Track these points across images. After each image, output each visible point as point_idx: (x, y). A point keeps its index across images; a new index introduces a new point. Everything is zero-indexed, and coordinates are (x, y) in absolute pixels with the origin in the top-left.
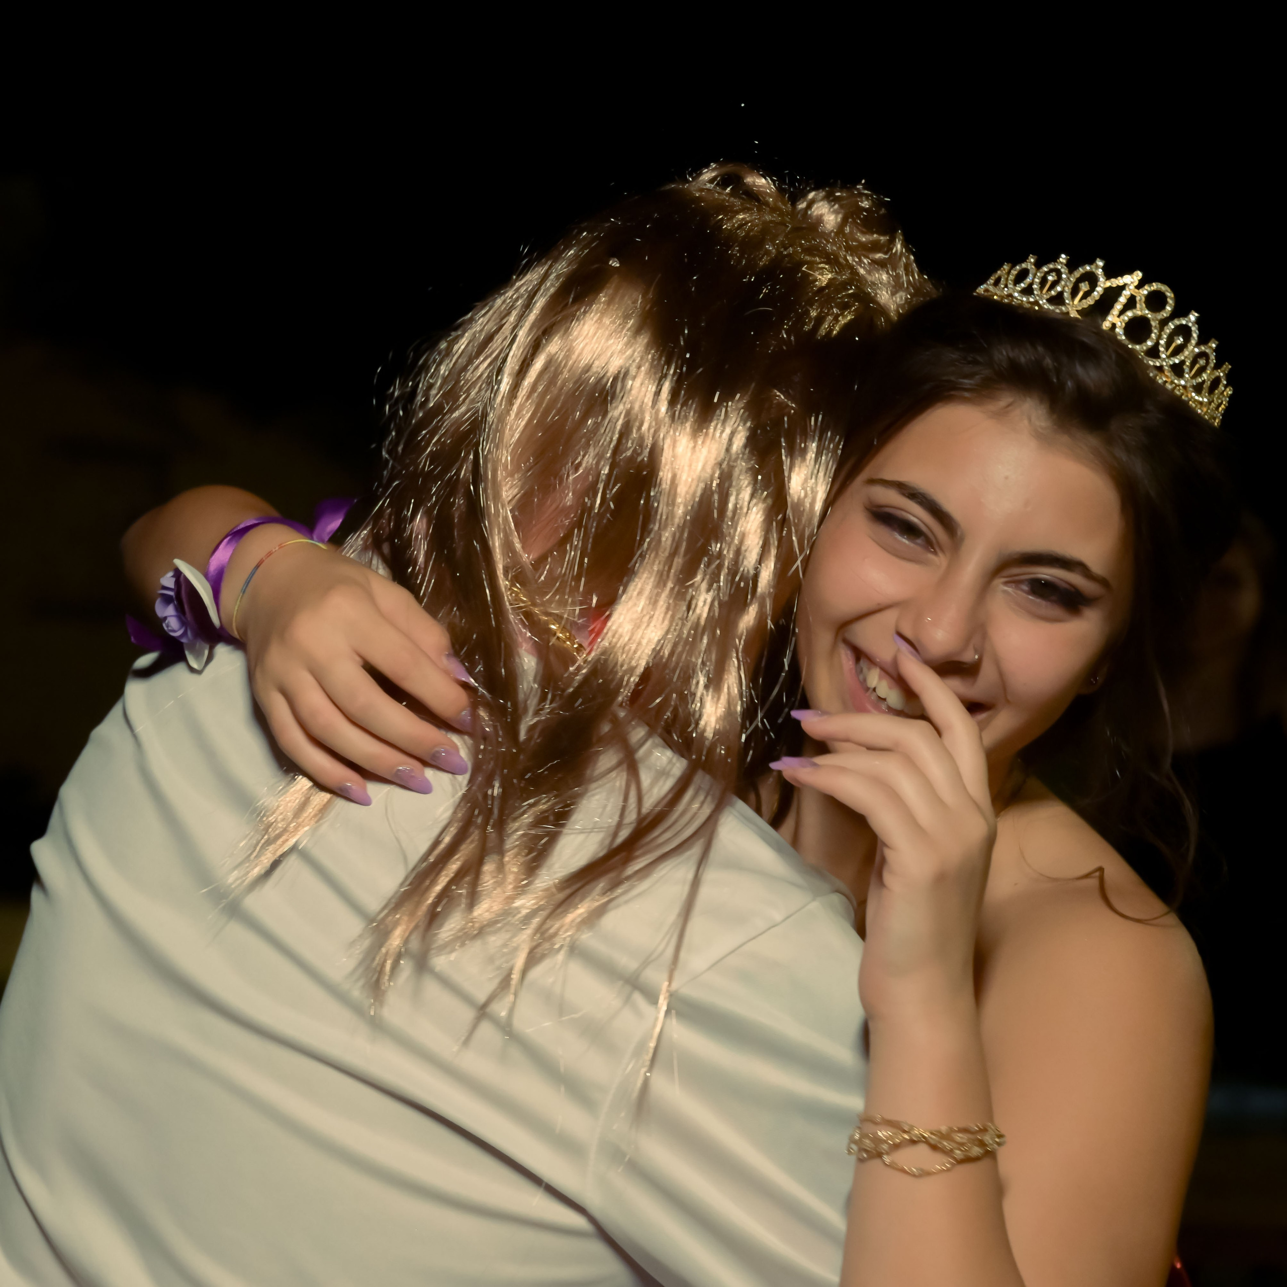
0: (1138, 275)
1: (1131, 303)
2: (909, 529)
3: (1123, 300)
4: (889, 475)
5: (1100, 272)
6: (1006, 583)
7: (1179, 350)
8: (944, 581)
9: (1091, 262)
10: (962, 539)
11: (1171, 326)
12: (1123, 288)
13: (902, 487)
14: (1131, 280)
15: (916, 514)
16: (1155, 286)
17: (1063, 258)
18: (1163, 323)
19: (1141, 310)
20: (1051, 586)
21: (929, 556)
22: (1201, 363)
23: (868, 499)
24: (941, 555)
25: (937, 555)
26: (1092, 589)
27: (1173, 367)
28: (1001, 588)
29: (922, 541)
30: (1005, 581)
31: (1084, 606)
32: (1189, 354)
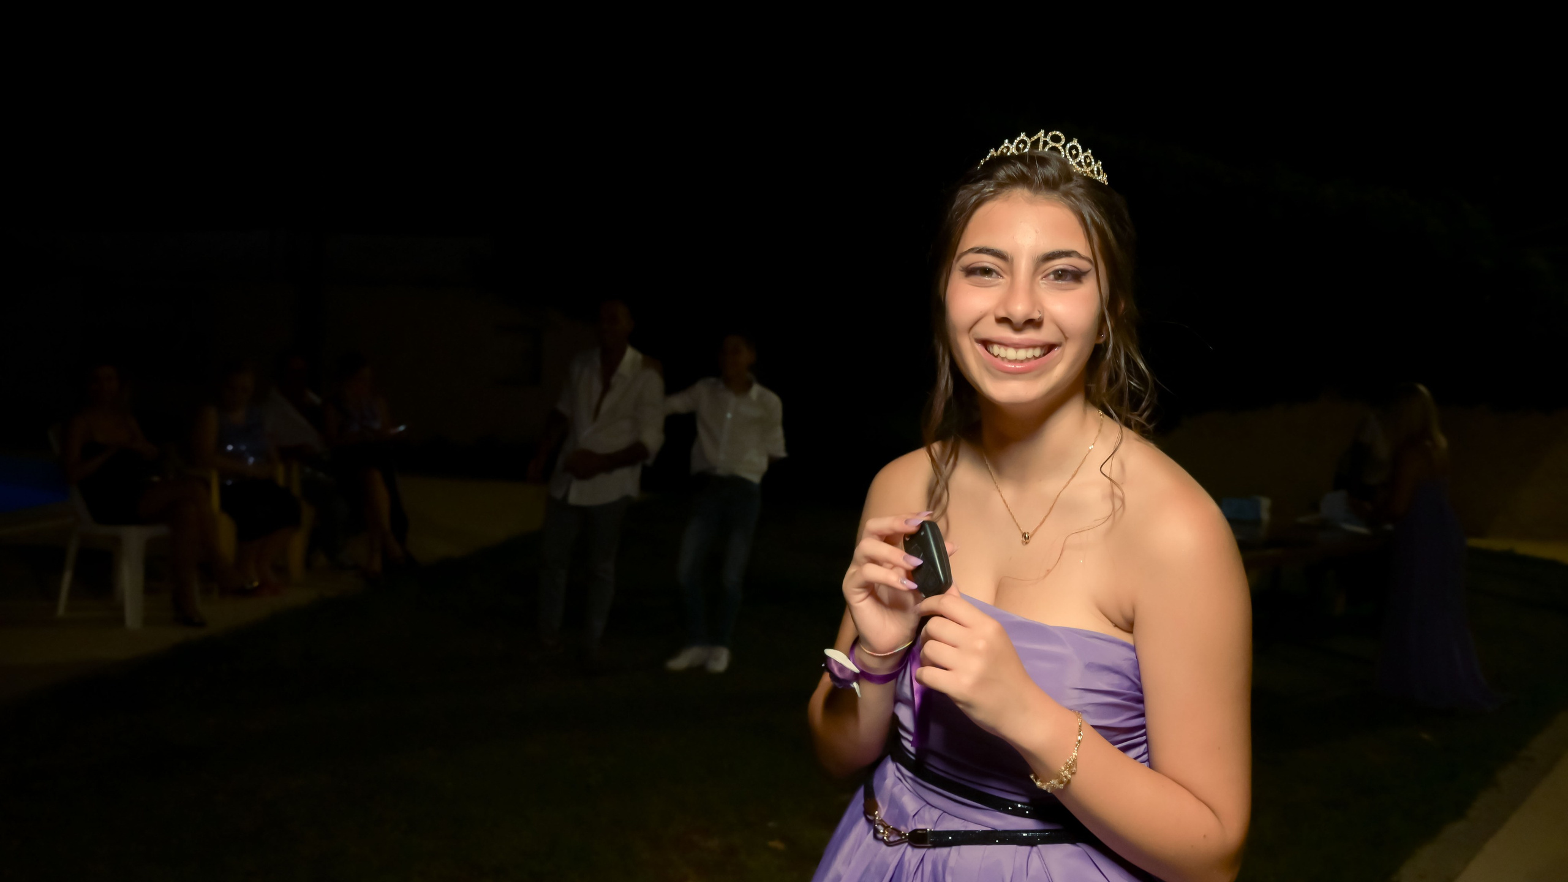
0: (1043, 131)
1: (1046, 143)
2: (986, 272)
3: (1041, 144)
4: (966, 249)
5: (1025, 138)
6: (1042, 279)
7: (1076, 156)
8: (1012, 287)
9: (1020, 135)
10: (1012, 259)
11: (1068, 146)
12: (1038, 139)
13: (972, 250)
14: (1041, 133)
15: (987, 261)
16: (1050, 134)
17: (1007, 141)
18: (1064, 146)
19: (1052, 144)
20: (1063, 271)
21: (1001, 280)
22: (1088, 161)
23: (961, 266)
24: (1005, 276)
25: (1003, 278)
26: (1084, 265)
27: (1077, 163)
28: (1041, 282)
29: (994, 275)
30: (1040, 277)
31: (1083, 277)
32: (1081, 157)
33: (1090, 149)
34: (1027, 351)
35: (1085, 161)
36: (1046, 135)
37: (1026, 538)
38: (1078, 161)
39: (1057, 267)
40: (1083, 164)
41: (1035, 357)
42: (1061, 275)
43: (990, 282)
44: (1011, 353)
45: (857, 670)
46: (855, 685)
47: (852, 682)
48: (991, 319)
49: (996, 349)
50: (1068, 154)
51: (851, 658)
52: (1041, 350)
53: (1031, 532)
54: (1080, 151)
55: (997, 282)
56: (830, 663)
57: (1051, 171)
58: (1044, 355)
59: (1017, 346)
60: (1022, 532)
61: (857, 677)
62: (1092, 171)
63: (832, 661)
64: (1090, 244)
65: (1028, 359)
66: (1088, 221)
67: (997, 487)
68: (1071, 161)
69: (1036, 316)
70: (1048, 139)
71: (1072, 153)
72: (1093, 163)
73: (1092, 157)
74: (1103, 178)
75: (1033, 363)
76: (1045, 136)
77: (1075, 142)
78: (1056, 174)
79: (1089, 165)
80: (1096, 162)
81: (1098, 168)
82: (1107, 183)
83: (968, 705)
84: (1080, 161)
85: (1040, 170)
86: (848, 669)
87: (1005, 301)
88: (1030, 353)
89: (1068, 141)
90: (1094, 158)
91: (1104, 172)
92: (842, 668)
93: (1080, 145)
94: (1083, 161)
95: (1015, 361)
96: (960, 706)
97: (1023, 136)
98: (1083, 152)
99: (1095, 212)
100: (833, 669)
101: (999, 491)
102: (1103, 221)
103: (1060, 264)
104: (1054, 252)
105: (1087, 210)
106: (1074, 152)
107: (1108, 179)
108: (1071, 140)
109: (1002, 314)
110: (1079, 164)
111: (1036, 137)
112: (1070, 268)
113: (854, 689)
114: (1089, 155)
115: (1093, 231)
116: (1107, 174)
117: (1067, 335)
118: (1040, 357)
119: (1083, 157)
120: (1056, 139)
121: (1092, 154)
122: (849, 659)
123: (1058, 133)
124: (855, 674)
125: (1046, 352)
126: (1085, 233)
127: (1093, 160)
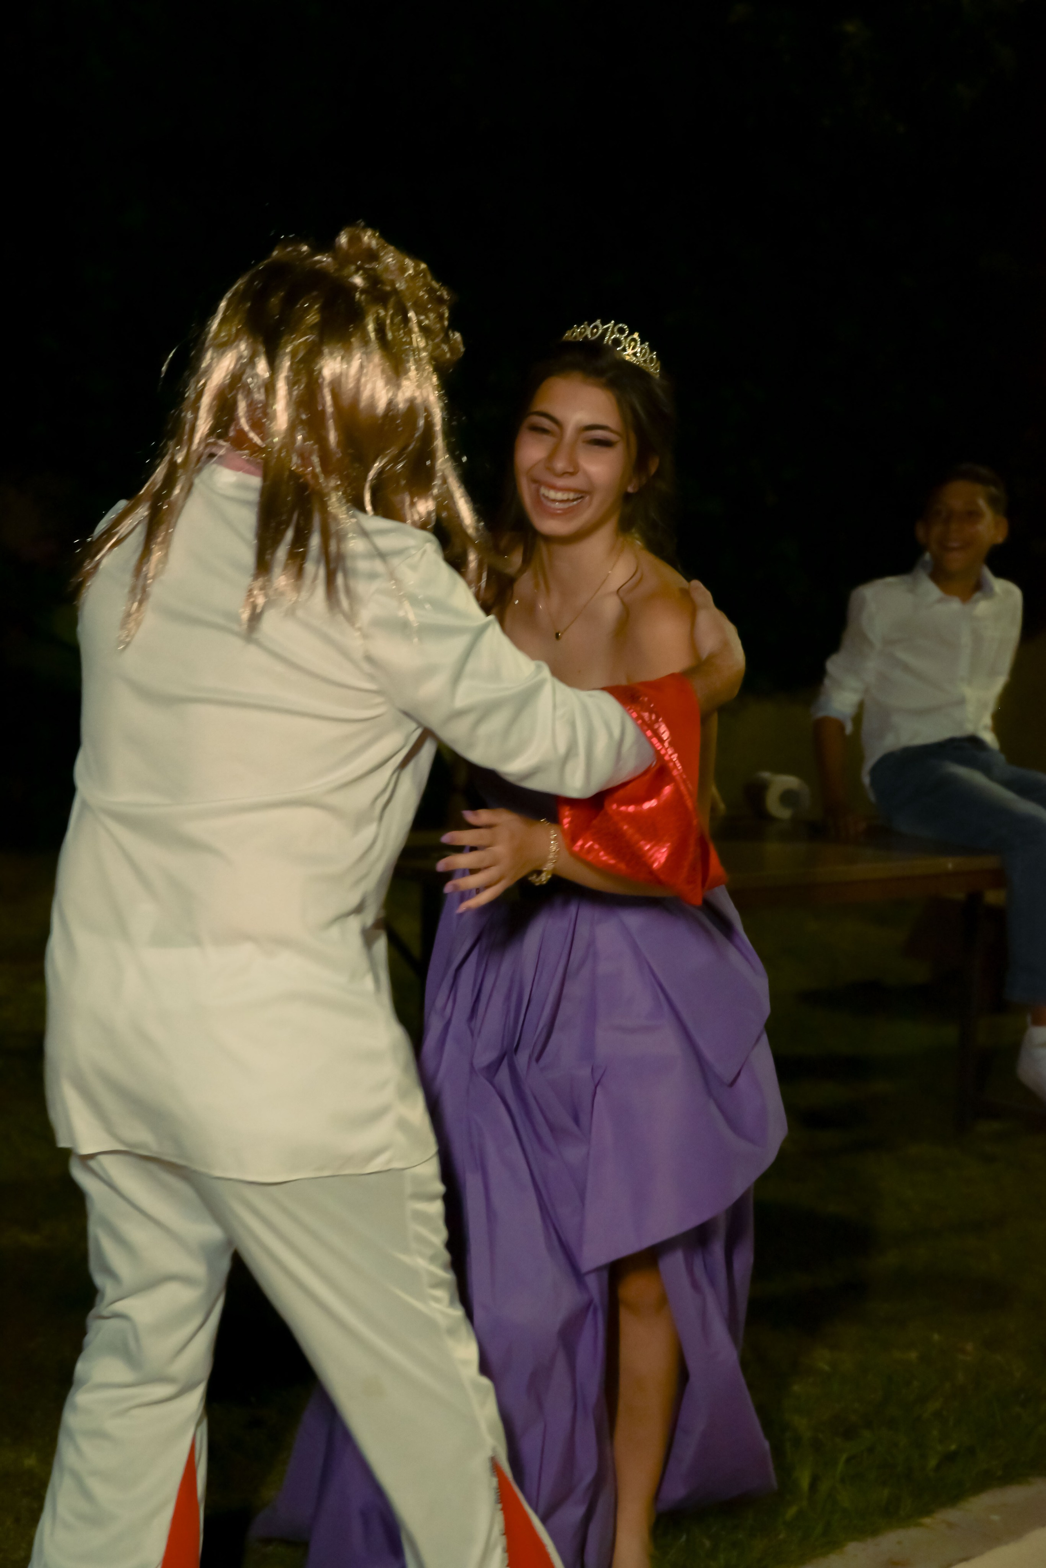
0: (614, 322)
1: (613, 332)
2: (544, 431)
3: (610, 332)
5: (599, 325)
6: (582, 444)
7: (635, 347)
9: (596, 321)
11: (630, 338)
12: (609, 328)
14: (612, 324)
16: (619, 325)
18: (626, 338)
19: (617, 335)
21: (551, 440)
22: (644, 352)
23: (529, 426)
33: (648, 342)
35: (641, 353)
36: (615, 325)
37: (558, 636)
38: (635, 352)
40: (639, 355)
43: (543, 439)
50: (628, 345)
54: (639, 343)
60: (556, 632)
62: (645, 361)
68: (629, 352)
70: (616, 330)
71: (632, 344)
73: (648, 349)
77: (636, 335)
79: (644, 356)
80: (650, 353)
81: (651, 359)
89: (631, 333)
90: (650, 350)
93: (640, 338)
97: (598, 322)
98: (641, 344)
103: (599, 434)
104: (592, 425)
107: (659, 369)
110: (635, 355)
111: (607, 326)
112: (602, 439)
114: (646, 347)
116: (660, 364)
119: (639, 350)
120: (621, 331)
121: (649, 346)
123: (626, 325)
127: (648, 352)
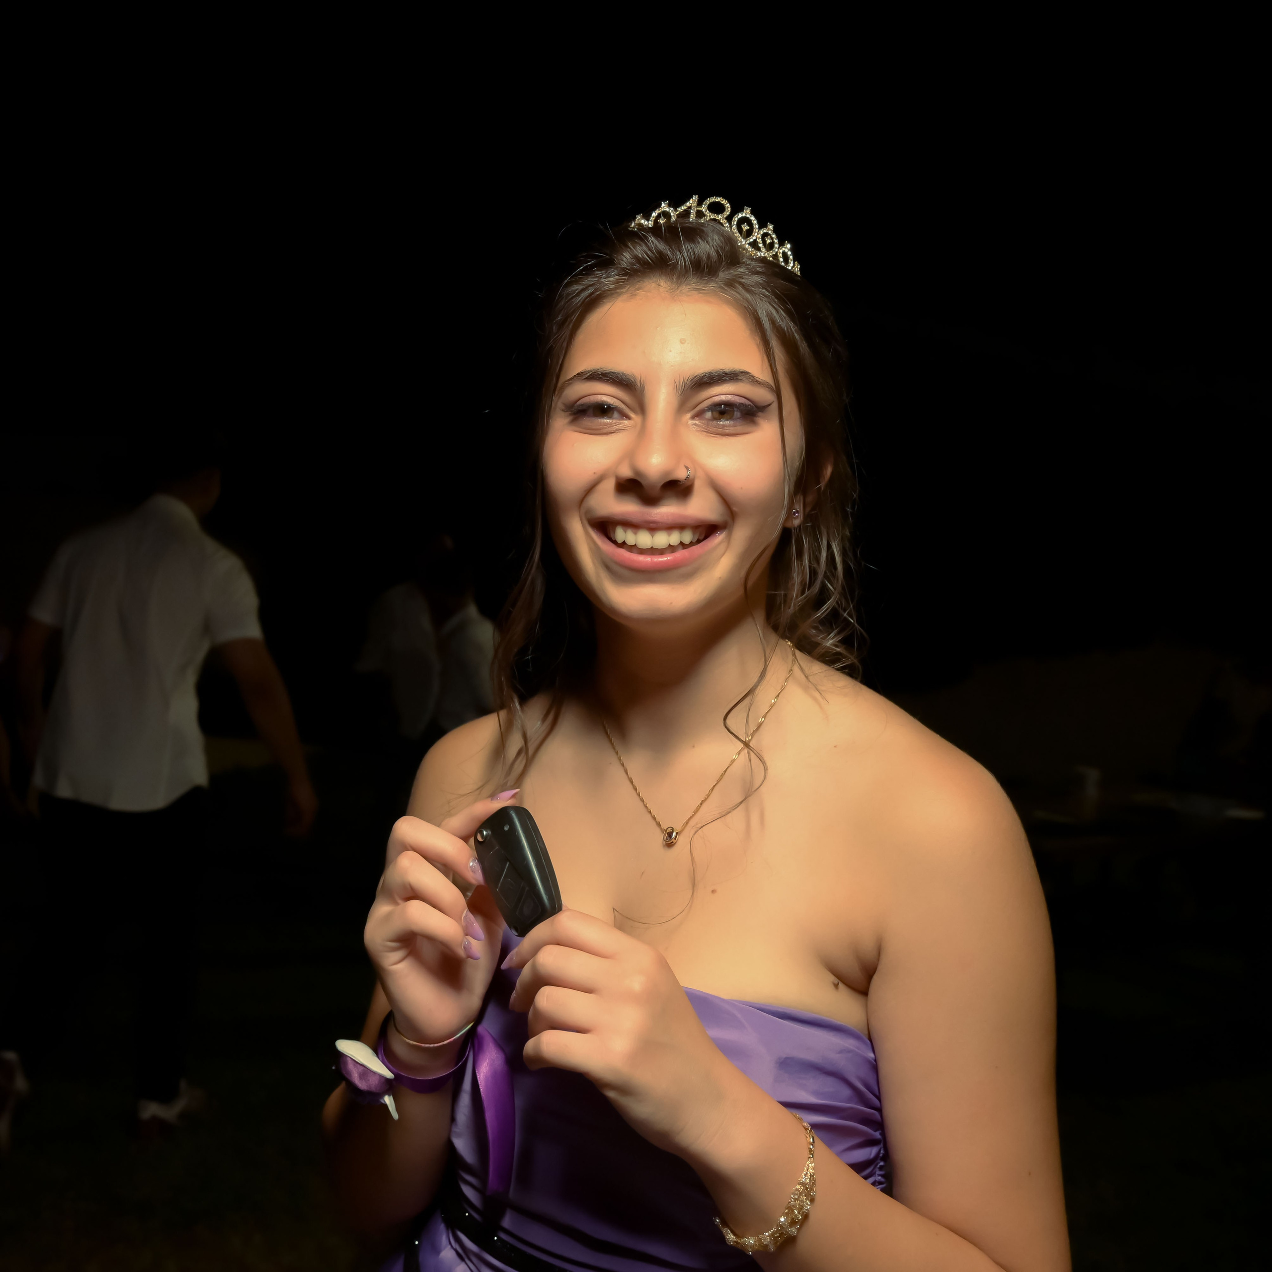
0: (695, 198)
1: (700, 214)
2: (603, 410)
3: (693, 216)
4: (571, 376)
5: (666, 210)
6: (693, 418)
7: (749, 233)
8: (643, 432)
9: (659, 206)
11: (736, 219)
12: (689, 209)
14: (693, 202)
15: (605, 393)
16: (709, 201)
17: (639, 216)
18: (729, 219)
19: (710, 216)
20: (729, 405)
21: (626, 422)
22: (768, 241)
23: (564, 404)
24: (632, 415)
25: (628, 418)
26: (763, 395)
27: (750, 244)
28: (691, 422)
29: (616, 414)
30: (689, 415)
31: (760, 414)
32: (757, 235)
33: (772, 223)
34: (669, 535)
35: (764, 242)
37: (670, 839)
38: (752, 240)
39: (717, 399)
40: (761, 245)
41: (682, 545)
42: (723, 410)
43: (610, 425)
44: (644, 539)
45: (389, 1075)
46: (388, 1100)
47: (381, 1095)
48: (609, 485)
49: (621, 534)
50: (736, 231)
51: (380, 1055)
52: (694, 533)
53: (678, 828)
54: (756, 226)
55: (620, 427)
56: (346, 1063)
57: (705, 248)
58: (699, 541)
59: (653, 527)
60: (663, 831)
61: (389, 1086)
62: (775, 256)
63: (349, 1061)
64: (769, 361)
65: (671, 548)
66: (767, 325)
67: (620, 759)
68: (742, 242)
69: (681, 474)
70: (704, 208)
71: (742, 229)
72: (777, 246)
73: (774, 236)
74: (793, 266)
75: (681, 554)
76: (700, 203)
77: (747, 213)
78: (713, 253)
79: (770, 247)
80: (781, 244)
81: (784, 254)
82: (799, 273)
83: (625, 1089)
84: (755, 241)
85: (686, 247)
86: (374, 1073)
87: (630, 455)
88: (674, 538)
89: (735, 210)
90: (778, 238)
91: (794, 260)
92: (366, 1071)
93: (755, 216)
94: (760, 241)
95: (652, 551)
96: (611, 1094)
97: (664, 206)
98: (760, 228)
99: (777, 311)
100: (349, 1073)
101: (623, 765)
102: (791, 324)
103: (723, 392)
104: (710, 373)
105: (766, 308)
106: (745, 227)
107: (801, 269)
108: (742, 210)
109: (626, 472)
110: (754, 244)
111: (683, 208)
112: (738, 400)
113: (386, 1106)
114: (770, 232)
115: (775, 343)
116: (800, 263)
117: (735, 509)
118: (692, 544)
119: (760, 236)
121: (775, 231)
122: (378, 1056)
123: (718, 199)
124: (388, 1081)
125: (702, 538)
126: (762, 347)
127: (776, 241)
